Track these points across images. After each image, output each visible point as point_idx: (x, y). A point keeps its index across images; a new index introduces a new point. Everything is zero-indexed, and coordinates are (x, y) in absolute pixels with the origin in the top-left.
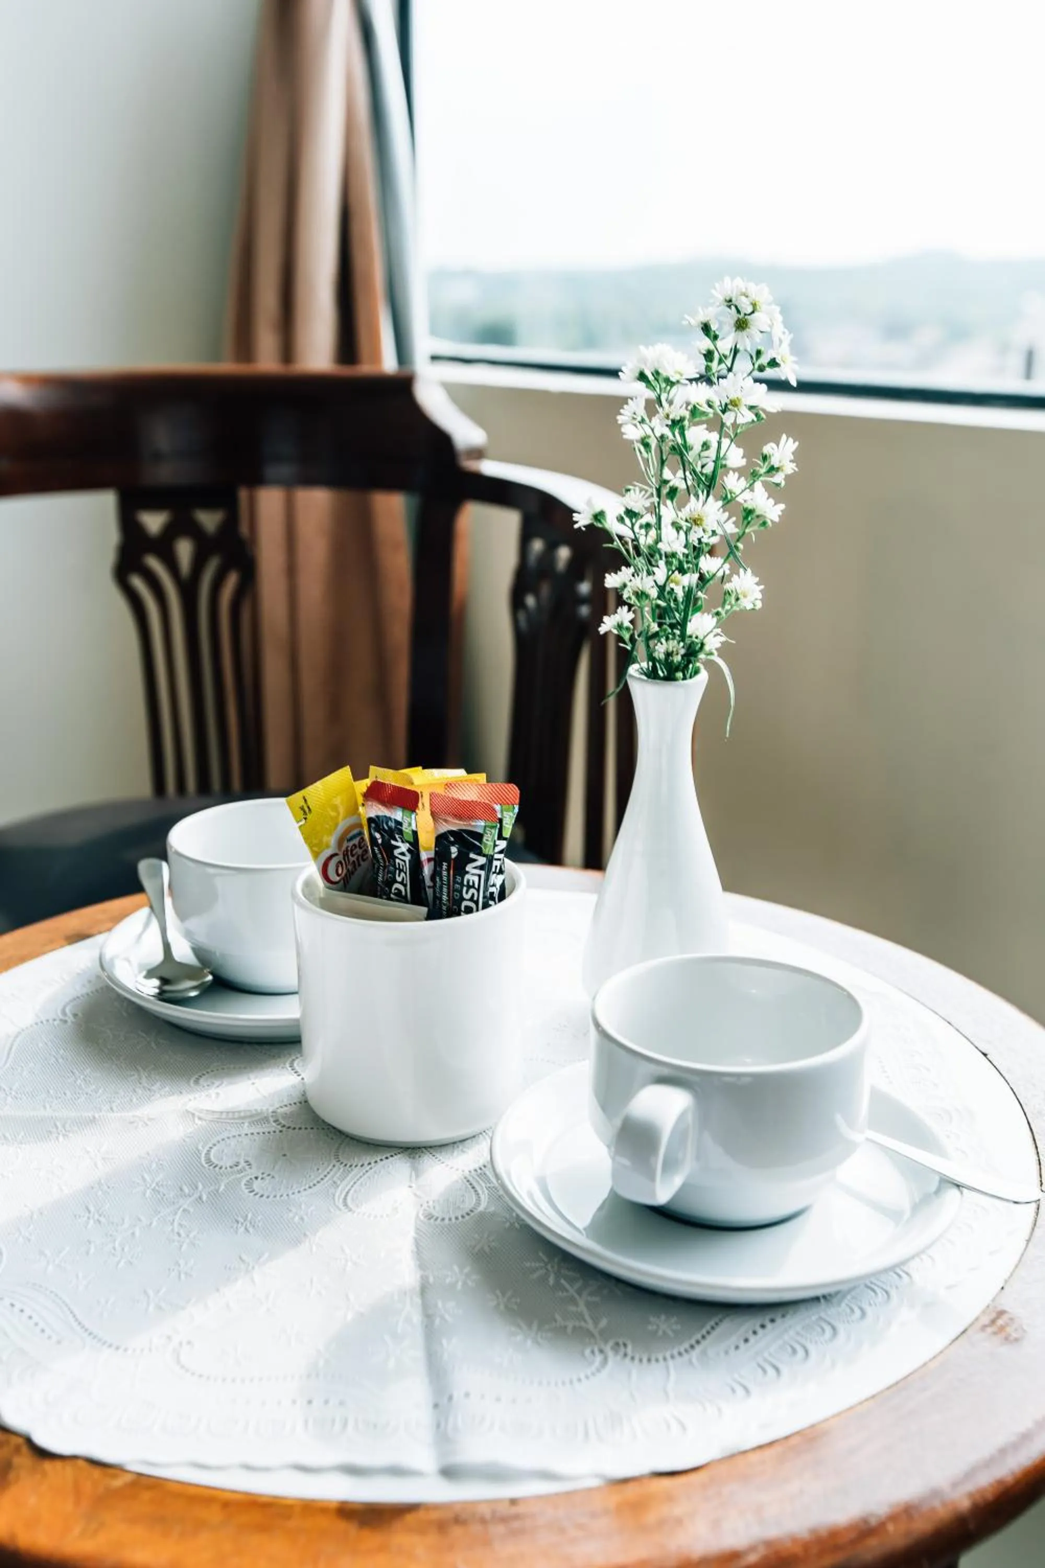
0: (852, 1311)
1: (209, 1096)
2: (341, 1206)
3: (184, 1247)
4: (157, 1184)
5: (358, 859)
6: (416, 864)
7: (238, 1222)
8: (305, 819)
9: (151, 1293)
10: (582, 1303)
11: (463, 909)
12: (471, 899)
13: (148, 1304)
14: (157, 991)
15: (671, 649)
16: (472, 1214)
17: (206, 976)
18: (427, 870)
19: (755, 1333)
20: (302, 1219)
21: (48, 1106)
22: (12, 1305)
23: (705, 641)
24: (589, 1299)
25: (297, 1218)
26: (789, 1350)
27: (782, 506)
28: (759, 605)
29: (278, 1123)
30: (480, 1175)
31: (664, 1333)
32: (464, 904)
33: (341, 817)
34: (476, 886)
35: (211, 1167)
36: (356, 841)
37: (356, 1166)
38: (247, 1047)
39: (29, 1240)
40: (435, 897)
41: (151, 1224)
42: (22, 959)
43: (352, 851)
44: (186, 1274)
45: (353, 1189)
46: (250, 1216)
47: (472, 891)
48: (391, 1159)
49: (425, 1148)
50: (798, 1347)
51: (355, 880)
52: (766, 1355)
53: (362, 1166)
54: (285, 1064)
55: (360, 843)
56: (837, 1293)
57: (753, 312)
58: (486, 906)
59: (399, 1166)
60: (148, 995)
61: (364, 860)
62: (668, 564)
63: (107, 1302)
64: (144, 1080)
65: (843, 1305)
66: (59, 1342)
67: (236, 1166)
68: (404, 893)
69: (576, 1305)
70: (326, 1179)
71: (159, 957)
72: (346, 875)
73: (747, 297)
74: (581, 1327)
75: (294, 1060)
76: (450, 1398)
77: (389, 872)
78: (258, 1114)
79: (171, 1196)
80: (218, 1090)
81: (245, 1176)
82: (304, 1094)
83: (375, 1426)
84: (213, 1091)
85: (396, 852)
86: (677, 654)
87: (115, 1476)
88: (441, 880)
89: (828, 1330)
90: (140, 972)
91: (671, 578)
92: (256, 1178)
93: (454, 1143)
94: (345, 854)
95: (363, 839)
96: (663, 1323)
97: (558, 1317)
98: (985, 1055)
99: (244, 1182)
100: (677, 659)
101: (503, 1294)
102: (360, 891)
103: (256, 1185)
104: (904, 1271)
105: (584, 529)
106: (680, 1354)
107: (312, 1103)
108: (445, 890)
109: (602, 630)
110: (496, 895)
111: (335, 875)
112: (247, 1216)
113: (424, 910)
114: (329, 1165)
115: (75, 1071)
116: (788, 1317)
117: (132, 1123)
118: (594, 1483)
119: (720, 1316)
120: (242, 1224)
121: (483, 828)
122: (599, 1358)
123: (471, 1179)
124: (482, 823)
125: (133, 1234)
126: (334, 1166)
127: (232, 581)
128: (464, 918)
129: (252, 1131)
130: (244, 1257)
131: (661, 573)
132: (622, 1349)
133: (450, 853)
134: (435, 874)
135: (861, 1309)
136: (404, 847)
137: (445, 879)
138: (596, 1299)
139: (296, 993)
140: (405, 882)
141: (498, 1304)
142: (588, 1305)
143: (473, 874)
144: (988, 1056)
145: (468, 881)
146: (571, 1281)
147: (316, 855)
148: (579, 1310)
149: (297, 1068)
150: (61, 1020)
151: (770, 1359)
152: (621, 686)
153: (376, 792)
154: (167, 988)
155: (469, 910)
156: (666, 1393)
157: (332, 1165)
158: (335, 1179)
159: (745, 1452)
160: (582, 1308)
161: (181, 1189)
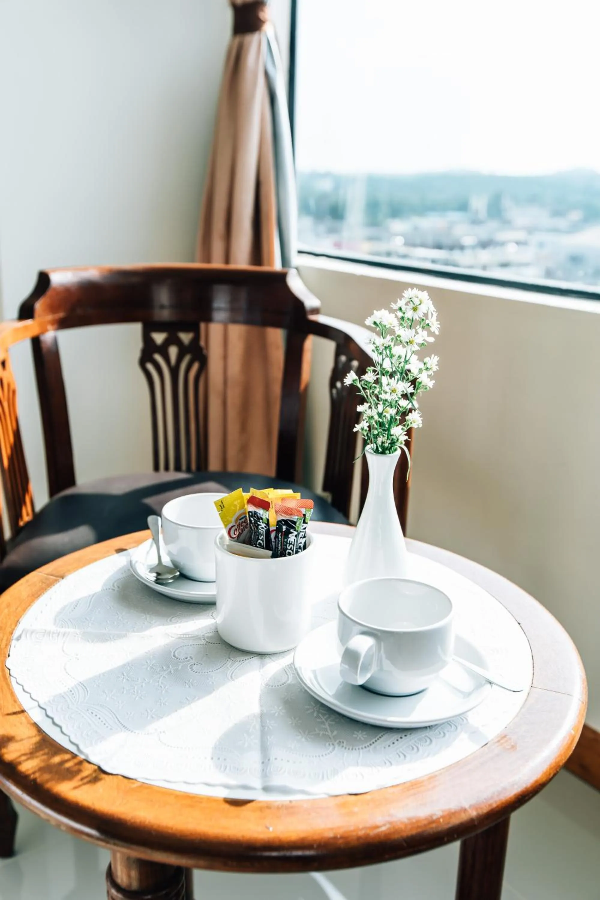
0: (440, 733)
1: (175, 627)
2: (230, 678)
3: (163, 692)
4: (152, 665)
5: (244, 528)
6: (268, 533)
7: (186, 683)
8: (222, 510)
9: (149, 710)
10: (327, 724)
11: (287, 553)
12: (291, 549)
13: (148, 716)
14: (155, 578)
15: (384, 441)
16: (285, 684)
17: (176, 573)
18: (273, 535)
19: (397, 740)
20: (213, 683)
21: (106, 629)
22: (92, 713)
23: (399, 438)
24: (330, 723)
25: (211, 683)
26: (411, 748)
27: (434, 382)
28: (421, 426)
29: (205, 640)
30: (289, 668)
31: (360, 738)
32: (288, 551)
33: (237, 510)
34: (293, 544)
35: (175, 659)
36: (243, 520)
37: (237, 661)
38: (193, 605)
39: (99, 686)
40: (275, 547)
41: (149, 682)
42: (96, 560)
43: (241, 524)
44: (164, 704)
45: (235, 671)
46: (191, 681)
47: (291, 546)
48: (252, 659)
49: (267, 654)
50: (415, 747)
51: (242, 537)
52: (401, 750)
53: (240, 661)
54: (209, 614)
55: (245, 521)
56: (436, 725)
57: (420, 304)
58: (297, 552)
59: (255, 661)
60: (151, 581)
61: (246, 528)
62: (384, 404)
63: (131, 713)
64: (148, 619)
65: (437, 731)
66: (111, 729)
67: (186, 659)
68: (262, 545)
69: (324, 725)
70: (224, 666)
71: (156, 562)
72: (238, 535)
73: (417, 297)
74: (325, 734)
75: (213, 612)
76: (269, 760)
77: (257, 535)
78: (197, 636)
79: (158, 670)
80: (180, 624)
81: (189, 663)
82: (217, 628)
83: (238, 769)
84: (177, 625)
85: (260, 527)
86: (387, 443)
87: (133, 783)
88: (279, 540)
89: (428, 741)
90: (148, 569)
91: (385, 410)
92: (194, 664)
93: (280, 653)
94: (238, 526)
95: (246, 519)
96: (360, 735)
97: (317, 730)
98: (519, 624)
99: (189, 666)
100: (386, 445)
101: (295, 718)
102: (244, 542)
103: (194, 667)
104: (464, 718)
105: (348, 386)
106: (365, 747)
107: (219, 632)
108: (280, 544)
109: (355, 430)
110: (302, 547)
111: (233, 534)
112: (190, 680)
113: (270, 553)
114: (225, 660)
115: (118, 613)
116: (412, 735)
117: (143, 637)
118: (323, 796)
119: (384, 733)
120: (188, 684)
121: (297, 519)
122: (332, 747)
123: (286, 670)
124: (296, 517)
125: (142, 686)
126: (228, 661)
127: (196, 366)
128: (288, 558)
129: (193, 643)
130: (188, 698)
131: (380, 408)
132: (342, 744)
133: (282, 529)
134: (276, 537)
135: (444, 733)
136: (263, 525)
137: (280, 539)
138: (333, 723)
139: (214, 582)
140: (263, 540)
141: (292, 723)
142: (330, 725)
143: (292, 538)
144: (521, 625)
145: (290, 541)
146: (324, 715)
147: (226, 526)
148: (325, 727)
149: (214, 616)
150: (112, 589)
151: (403, 752)
152: (363, 453)
153: (253, 501)
154: (159, 577)
155: (289, 554)
156: (357, 762)
157: (227, 660)
158: (228, 666)
159: (387, 788)
160: (327, 726)
161: (163, 668)
